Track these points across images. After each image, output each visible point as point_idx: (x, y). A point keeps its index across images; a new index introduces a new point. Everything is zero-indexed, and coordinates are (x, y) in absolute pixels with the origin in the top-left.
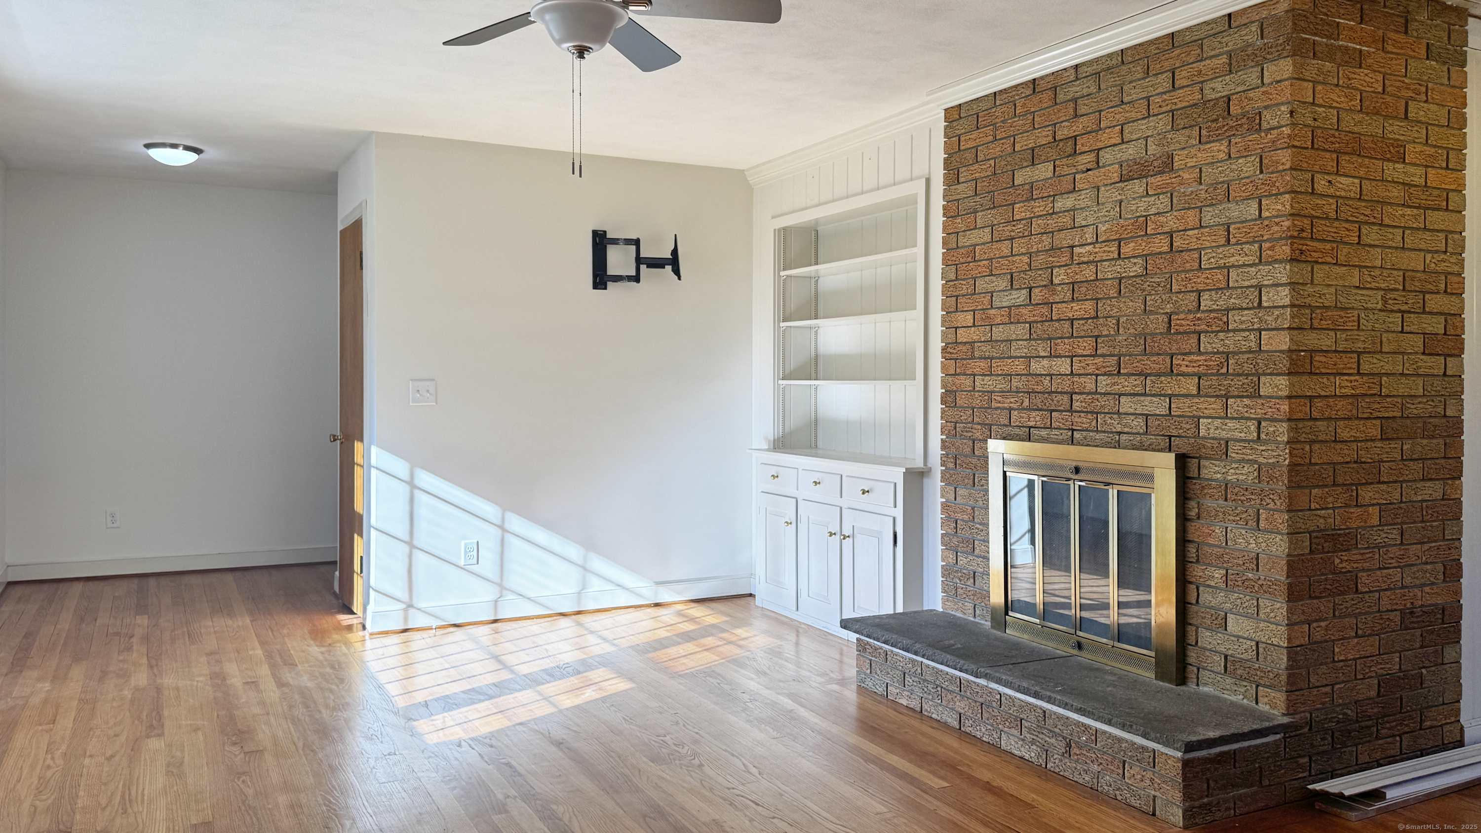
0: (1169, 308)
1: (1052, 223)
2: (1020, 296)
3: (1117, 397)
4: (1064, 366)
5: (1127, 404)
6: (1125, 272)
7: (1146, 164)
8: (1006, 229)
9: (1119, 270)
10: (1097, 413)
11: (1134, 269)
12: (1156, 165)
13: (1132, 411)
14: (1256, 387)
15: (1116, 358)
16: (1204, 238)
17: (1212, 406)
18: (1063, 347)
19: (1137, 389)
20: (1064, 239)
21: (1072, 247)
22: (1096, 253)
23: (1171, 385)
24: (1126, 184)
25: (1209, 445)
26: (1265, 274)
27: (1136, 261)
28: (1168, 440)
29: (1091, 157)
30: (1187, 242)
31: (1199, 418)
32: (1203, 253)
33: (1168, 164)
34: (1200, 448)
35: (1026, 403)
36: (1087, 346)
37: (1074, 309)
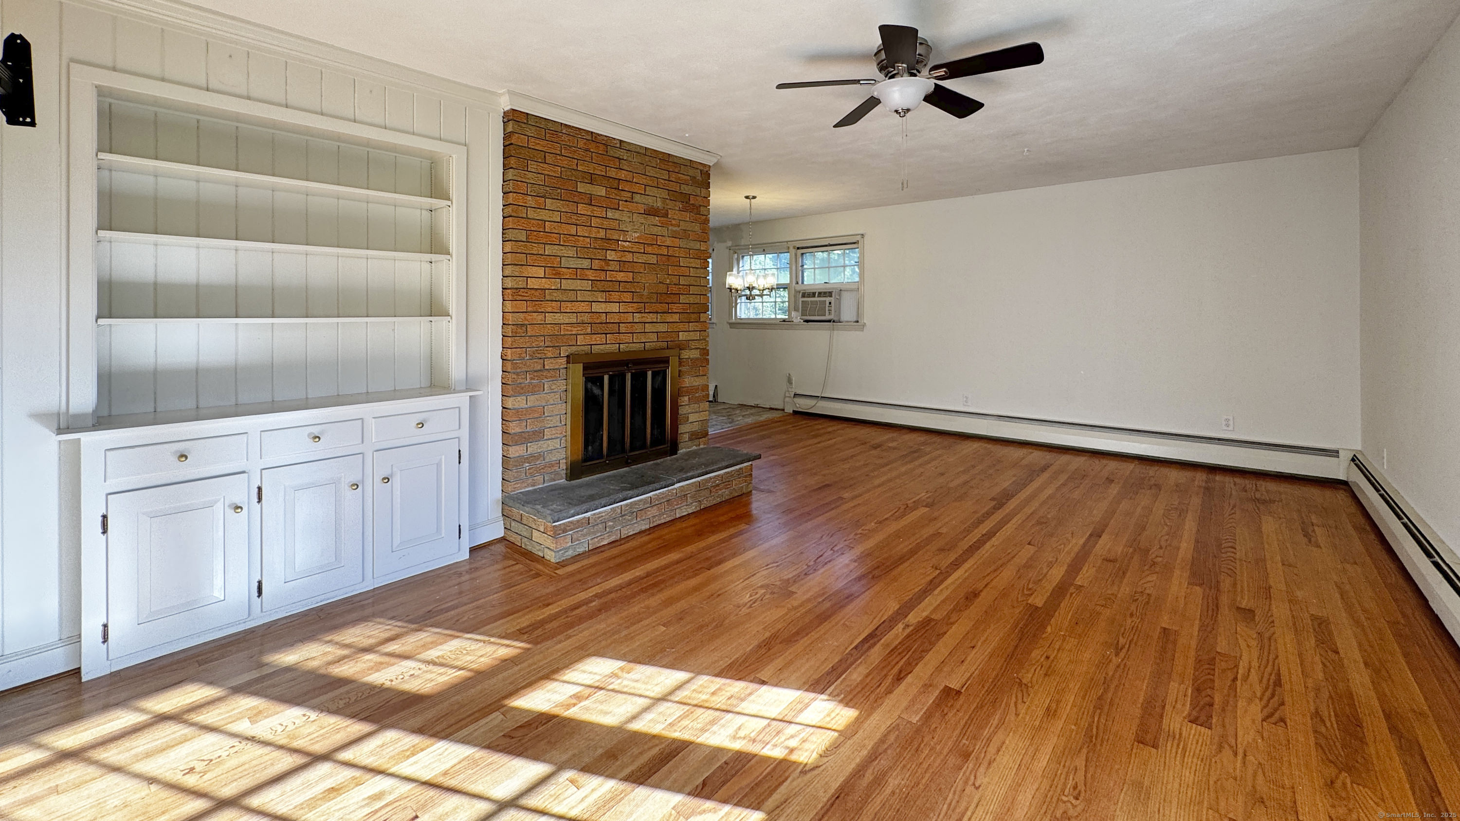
0: (668, 281)
1: (605, 224)
2: (586, 263)
3: (643, 324)
4: (615, 307)
6: (647, 261)
7: (657, 210)
9: (644, 259)
10: (632, 333)
11: (652, 260)
12: (661, 212)
14: (699, 318)
15: (642, 304)
17: (685, 327)
18: (615, 296)
19: (653, 320)
20: (614, 235)
21: (618, 241)
22: (632, 247)
23: (669, 318)
24: (646, 215)
25: (684, 344)
27: (652, 256)
28: (666, 344)
29: (629, 195)
31: (679, 333)
32: (681, 259)
33: (666, 214)
34: (680, 346)
35: (589, 330)
36: (628, 297)
37: (621, 276)
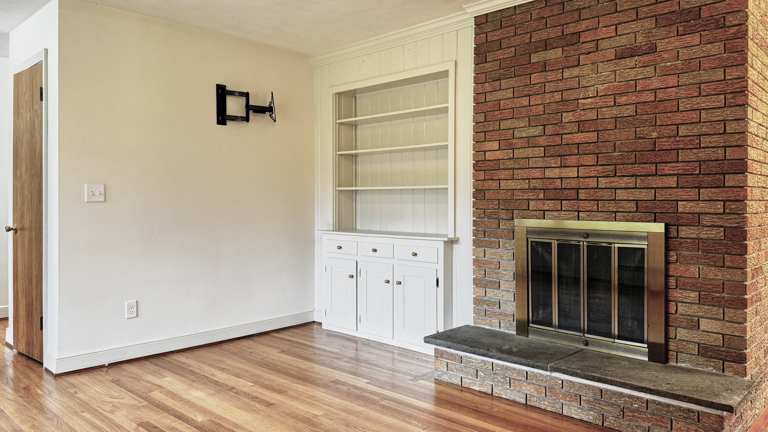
0: (654, 135)
1: (561, 85)
2: (537, 131)
3: (614, 190)
4: (573, 172)
5: (621, 194)
6: (619, 114)
7: (636, 48)
8: (525, 89)
9: (615, 113)
10: (598, 200)
11: (627, 112)
12: (643, 49)
13: (625, 198)
14: (723, 182)
15: (612, 167)
16: (681, 93)
17: (688, 194)
18: (572, 160)
19: (630, 185)
20: (572, 95)
21: (578, 99)
22: (597, 103)
23: (656, 182)
24: (619, 61)
25: (686, 217)
26: (729, 113)
27: (628, 107)
28: (653, 216)
29: (593, 44)
30: (669, 95)
31: (677, 201)
32: (680, 102)
33: (652, 49)
34: (678, 219)
35: (541, 196)
36: (590, 160)
37: (580, 137)
